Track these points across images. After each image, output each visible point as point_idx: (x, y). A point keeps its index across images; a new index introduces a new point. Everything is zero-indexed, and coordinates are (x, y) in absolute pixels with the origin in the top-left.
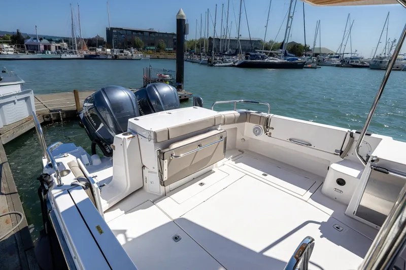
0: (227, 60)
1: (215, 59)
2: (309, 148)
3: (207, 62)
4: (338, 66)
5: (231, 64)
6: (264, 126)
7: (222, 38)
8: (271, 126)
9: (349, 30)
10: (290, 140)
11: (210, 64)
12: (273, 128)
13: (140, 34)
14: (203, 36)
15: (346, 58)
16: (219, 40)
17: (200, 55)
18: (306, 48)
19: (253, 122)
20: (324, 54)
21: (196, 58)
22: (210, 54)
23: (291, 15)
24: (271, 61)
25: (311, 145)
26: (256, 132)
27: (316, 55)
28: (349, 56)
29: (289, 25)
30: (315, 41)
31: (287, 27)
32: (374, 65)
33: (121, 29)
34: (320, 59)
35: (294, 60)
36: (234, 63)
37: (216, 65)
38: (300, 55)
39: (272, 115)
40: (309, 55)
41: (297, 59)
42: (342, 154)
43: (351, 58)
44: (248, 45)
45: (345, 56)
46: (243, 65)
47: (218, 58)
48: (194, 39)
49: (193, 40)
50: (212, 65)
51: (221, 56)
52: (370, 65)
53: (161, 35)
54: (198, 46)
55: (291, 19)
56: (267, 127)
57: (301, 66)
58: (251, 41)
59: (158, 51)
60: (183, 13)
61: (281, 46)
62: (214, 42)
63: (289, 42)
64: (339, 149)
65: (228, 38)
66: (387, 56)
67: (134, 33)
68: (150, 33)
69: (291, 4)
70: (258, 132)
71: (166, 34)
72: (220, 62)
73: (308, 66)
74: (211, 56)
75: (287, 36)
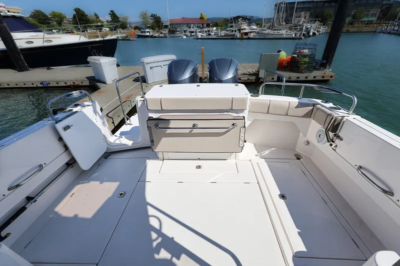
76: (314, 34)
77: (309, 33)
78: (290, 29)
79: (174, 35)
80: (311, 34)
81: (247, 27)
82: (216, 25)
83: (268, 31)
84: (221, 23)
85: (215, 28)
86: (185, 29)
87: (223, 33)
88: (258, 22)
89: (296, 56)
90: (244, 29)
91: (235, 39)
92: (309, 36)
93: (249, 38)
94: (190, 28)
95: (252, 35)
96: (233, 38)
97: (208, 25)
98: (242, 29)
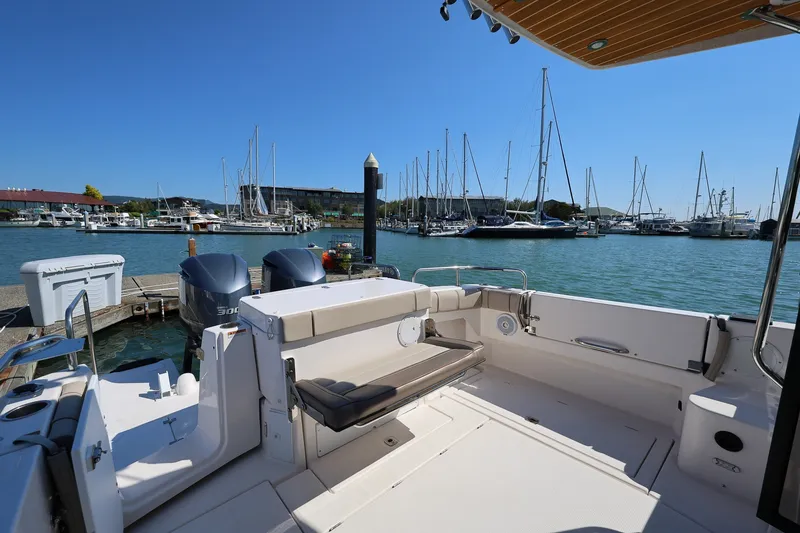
0: (449, 227)
1: (430, 226)
2: (624, 359)
3: (417, 231)
4: (633, 233)
5: (453, 233)
6: (519, 313)
7: (440, 197)
8: (533, 314)
9: (640, 181)
10: (578, 340)
11: (423, 233)
12: (537, 318)
13: (317, 195)
14: (410, 196)
15: (645, 221)
16: (433, 200)
17: (406, 221)
18: (575, 209)
19: (496, 307)
20: (607, 217)
21: (402, 226)
22: (420, 219)
23: (544, 160)
24: (520, 227)
25: (627, 352)
26: (504, 327)
27: (593, 218)
28: (650, 217)
29: (543, 175)
30: (587, 198)
31: (540, 178)
32: (696, 231)
33: (291, 189)
34: (603, 224)
35: (558, 224)
36: (461, 231)
37: (432, 234)
38: (567, 219)
39: (532, 292)
40: (582, 219)
41: (563, 224)
42: (709, 371)
43: (654, 221)
44: (480, 208)
45: (643, 218)
46: (474, 234)
47: (434, 225)
48: (398, 200)
49: (395, 202)
50: (424, 236)
51: (440, 222)
52: (690, 230)
53: (348, 196)
54: (403, 209)
55: (544, 167)
56: (526, 316)
57: (571, 234)
58: (484, 201)
59: (343, 218)
60: (373, 159)
61: (534, 205)
62: (427, 204)
63: (545, 200)
64: (699, 359)
65: (448, 196)
66: (715, 215)
67: (309, 194)
68: (333, 193)
69: (541, 145)
70: (507, 327)
71: (356, 194)
72: (438, 231)
73: (583, 234)
74: (423, 221)
75: (541, 190)
76: (308, 228)
77: (302, 227)
78: (275, 220)
79: (9, 224)
80: (305, 228)
81: (200, 216)
82: (128, 209)
83: (240, 223)
84: (139, 206)
85: (126, 215)
86: (46, 213)
87: (151, 223)
88: (219, 209)
89: (334, 252)
90: (196, 218)
91: (182, 233)
92: (304, 231)
93: (211, 233)
94: (60, 210)
95: (214, 228)
96: (178, 231)
97: (109, 209)
98: (193, 218)
